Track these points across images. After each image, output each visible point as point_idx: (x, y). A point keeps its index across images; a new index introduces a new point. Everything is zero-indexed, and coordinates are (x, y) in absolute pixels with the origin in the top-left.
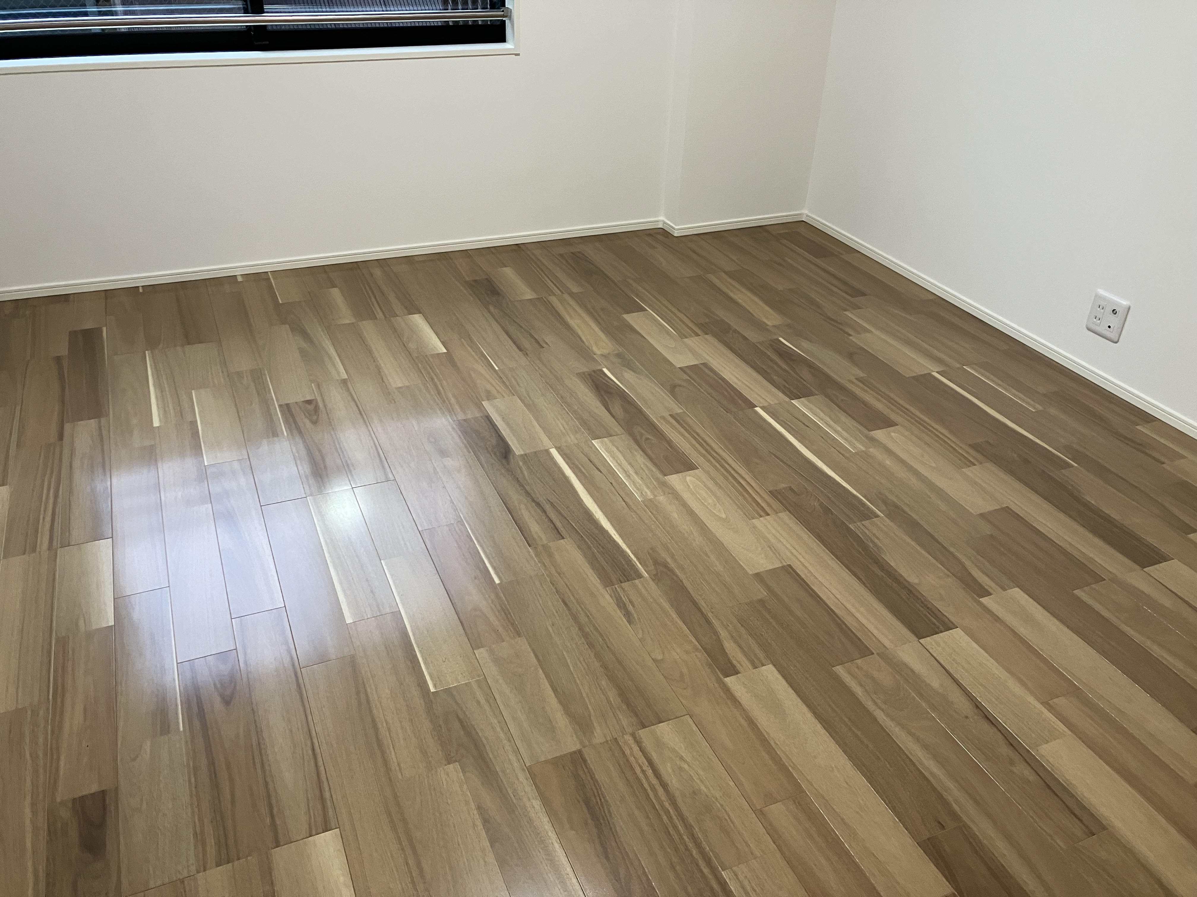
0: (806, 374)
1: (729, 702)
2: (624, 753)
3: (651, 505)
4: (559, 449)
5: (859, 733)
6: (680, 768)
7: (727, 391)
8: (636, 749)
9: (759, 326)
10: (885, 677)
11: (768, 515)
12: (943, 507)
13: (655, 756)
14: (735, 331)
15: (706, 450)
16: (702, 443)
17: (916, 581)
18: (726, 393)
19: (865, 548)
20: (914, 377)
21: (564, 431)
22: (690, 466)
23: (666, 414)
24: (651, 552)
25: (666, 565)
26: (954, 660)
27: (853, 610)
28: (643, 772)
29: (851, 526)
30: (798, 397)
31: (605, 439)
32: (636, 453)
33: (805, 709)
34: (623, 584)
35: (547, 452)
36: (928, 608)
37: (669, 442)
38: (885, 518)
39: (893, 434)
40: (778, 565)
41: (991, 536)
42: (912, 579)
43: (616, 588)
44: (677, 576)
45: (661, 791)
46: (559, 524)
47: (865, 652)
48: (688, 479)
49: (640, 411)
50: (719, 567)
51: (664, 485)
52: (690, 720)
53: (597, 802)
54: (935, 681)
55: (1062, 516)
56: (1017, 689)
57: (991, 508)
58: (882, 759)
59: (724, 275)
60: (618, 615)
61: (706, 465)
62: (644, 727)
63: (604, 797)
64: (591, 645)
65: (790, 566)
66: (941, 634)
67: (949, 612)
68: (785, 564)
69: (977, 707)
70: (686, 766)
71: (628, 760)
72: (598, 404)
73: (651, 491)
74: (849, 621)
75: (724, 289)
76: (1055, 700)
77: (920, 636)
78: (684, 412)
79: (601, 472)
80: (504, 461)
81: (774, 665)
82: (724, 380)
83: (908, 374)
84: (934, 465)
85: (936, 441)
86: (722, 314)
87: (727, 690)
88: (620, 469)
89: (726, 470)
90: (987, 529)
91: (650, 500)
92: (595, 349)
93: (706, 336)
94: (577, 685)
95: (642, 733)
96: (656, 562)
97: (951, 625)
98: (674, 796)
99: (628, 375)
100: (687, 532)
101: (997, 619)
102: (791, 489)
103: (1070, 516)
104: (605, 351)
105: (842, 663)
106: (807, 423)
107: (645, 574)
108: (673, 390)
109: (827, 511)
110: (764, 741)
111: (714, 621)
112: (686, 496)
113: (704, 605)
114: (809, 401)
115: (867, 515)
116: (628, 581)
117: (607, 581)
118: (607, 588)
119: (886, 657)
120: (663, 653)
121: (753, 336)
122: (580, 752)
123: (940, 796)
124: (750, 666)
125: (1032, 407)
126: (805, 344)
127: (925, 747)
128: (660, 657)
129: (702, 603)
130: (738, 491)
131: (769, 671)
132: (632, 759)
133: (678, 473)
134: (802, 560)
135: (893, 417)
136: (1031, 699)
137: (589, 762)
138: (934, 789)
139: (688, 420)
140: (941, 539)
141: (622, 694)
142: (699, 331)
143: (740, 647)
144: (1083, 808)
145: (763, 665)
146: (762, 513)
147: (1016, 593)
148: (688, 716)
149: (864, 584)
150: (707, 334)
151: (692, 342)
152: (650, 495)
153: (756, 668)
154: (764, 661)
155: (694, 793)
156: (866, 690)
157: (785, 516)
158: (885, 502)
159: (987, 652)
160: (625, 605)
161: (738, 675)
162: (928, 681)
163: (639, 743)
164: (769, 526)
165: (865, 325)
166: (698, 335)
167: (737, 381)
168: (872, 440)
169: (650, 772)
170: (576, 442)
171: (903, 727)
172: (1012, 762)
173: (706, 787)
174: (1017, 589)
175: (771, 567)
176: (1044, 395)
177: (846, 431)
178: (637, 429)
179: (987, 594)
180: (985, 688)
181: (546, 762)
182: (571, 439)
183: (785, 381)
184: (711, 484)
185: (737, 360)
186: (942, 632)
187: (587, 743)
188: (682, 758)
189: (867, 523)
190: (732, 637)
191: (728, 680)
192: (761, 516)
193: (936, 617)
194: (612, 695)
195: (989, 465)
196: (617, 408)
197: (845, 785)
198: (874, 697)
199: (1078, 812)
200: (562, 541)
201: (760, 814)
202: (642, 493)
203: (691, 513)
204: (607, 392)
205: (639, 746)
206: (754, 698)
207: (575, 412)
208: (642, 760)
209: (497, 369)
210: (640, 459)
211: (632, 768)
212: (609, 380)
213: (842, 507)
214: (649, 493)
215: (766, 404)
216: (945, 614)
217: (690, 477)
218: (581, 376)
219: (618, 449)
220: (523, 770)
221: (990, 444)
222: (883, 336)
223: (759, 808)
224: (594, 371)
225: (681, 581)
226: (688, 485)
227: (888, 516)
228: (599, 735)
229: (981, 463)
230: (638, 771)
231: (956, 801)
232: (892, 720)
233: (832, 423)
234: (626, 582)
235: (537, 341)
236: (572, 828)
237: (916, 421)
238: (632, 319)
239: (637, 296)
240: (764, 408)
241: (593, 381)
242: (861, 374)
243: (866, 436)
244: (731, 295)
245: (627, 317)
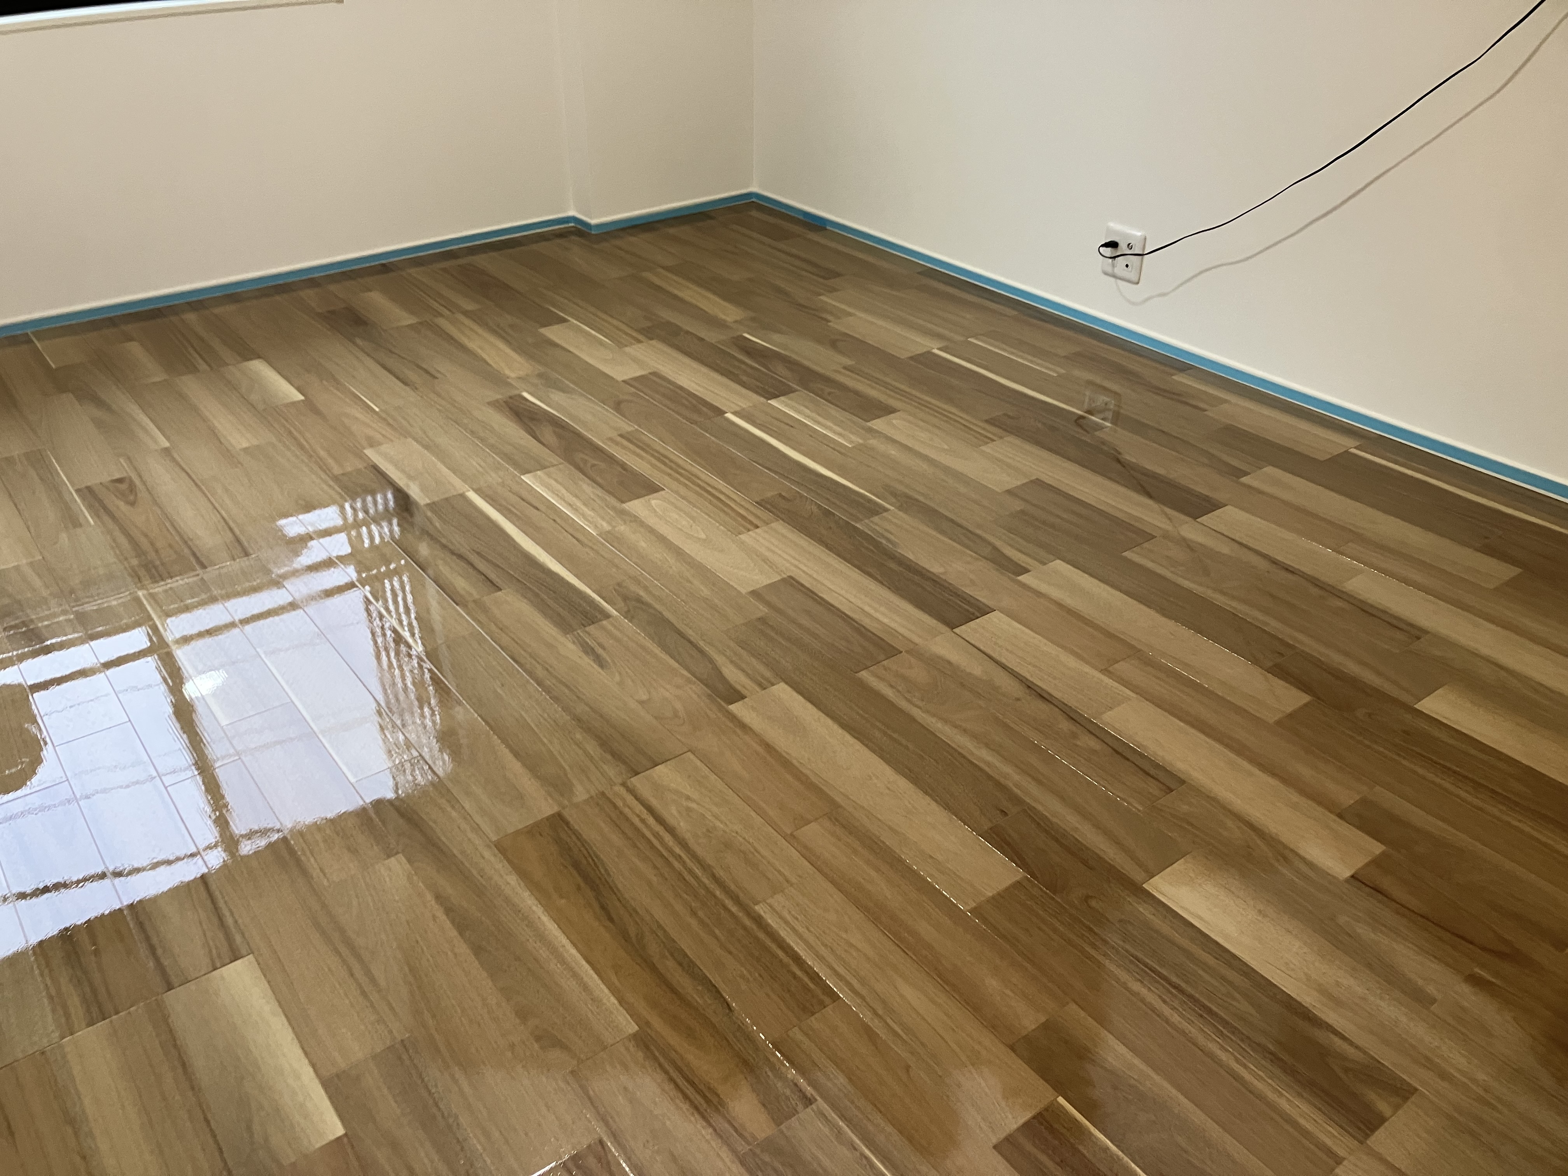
0: (781, 370)
1: (738, 730)
2: (615, 806)
3: (612, 537)
4: (478, 491)
5: (895, 736)
6: (689, 810)
7: (687, 400)
8: (630, 799)
9: (717, 323)
10: (918, 673)
11: (757, 527)
12: (963, 489)
13: (654, 803)
14: (687, 332)
15: (671, 468)
16: (666, 462)
17: (941, 570)
18: (686, 403)
19: (877, 545)
20: (911, 358)
21: (481, 469)
22: (652, 489)
23: (614, 434)
24: (617, 588)
25: (639, 600)
26: (996, 644)
27: (872, 612)
28: (643, 821)
29: (858, 525)
30: (775, 396)
31: (539, 473)
32: (580, 483)
33: (829, 722)
34: (587, 629)
35: (462, 496)
36: (959, 595)
37: (623, 466)
38: (896, 510)
39: (894, 421)
40: (776, 578)
41: (1022, 512)
42: (936, 569)
43: (578, 633)
44: (655, 609)
45: (668, 838)
46: (493, 576)
47: (892, 652)
48: (653, 502)
49: (579, 435)
50: (705, 592)
51: (622, 514)
52: (692, 756)
53: (589, 863)
54: (976, 667)
55: (1099, 479)
56: (1072, 662)
57: (1019, 483)
58: (926, 757)
59: (662, 271)
60: (586, 662)
61: (675, 485)
62: (637, 774)
63: (597, 856)
64: (557, 699)
65: (791, 577)
66: (977, 620)
67: (983, 597)
68: (785, 576)
69: (1029, 687)
70: (693, 805)
71: (621, 813)
72: (523, 433)
73: (609, 523)
74: (866, 622)
75: (666, 286)
76: (1116, 666)
77: (952, 626)
78: (637, 430)
79: (537, 509)
80: (405, 514)
81: (786, 683)
82: (681, 388)
83: (904, 355)
84: (946, 447)
85: (946, 421)
86: (667, 315)
87: (733, 718)
88: (563, 503)
89: (699, 486)
90: (1018, 505)
91: (609, 532)
92: (507, 372)
93: (651, 342)
94: (544, 744)
95: (635, 781)
96: (625, 598)
97: (987, 610)
98: (684, 839)
99: (557, 397)
100: (660, 561)
101: (1039, 594)
102: (780, 495)
103: (1110, 479)
104: (523, 374)
105: (867, 668)
106: (791, 422)
107: (615, 613)
108: (618, 406)
109: (827, 513)
110: (785, 763)
111: (707, 648)
112: (652, 521)
113: (693, 634)
114: (790, 399)
115: (874, 510)
116: (593, 623)
117: (566, 627)
118: (568, 636)
119: (915, 652)
120: (649, 693)
121: (712, 336)
122: (559, 816)
123: (998, 784)
124: (758, 689)
125: (1051, 370)
126: (776, 337)
127: (974, 736)
128: (645, 697)
129: (690, 633)
130: (716, 507)
131: (781, 690)
132: (626, 810)
133: (638, 498)
134: (805, 569)
135: (892, 403)
136: (1087, 669)
137: (572, 822)
138: (990, 777)
139: (643, 437)
140: (965, 523)
141: (604, 743)
142: (641, 337)
143: (743, 671)
144: (1157, 766)
145: (773, 685)
146: (749, 526)
147: (1059, 565)
148: (689, 753)
149: (882, 583)
150: (652, 339)
151: (634, 350)
152: (606, 526)
153: (765, 689)
154: (773, 680)
155: (708, 831)
156: (898, 691)
157: (780, 527)
158: (894, 494)
159: (1032, 630)
160: (593, 649)
161: (746, 700)
162: (968, 670)
163: (632, 791)
164: (761, 539)
165: (843, 307)
166: (639, 341)
167: (698, 388)
168: (870, 430)
169: (651, 821)
170: (500, 480)
171: (946, 721)
172: (1074, 736)
173: (722, 822)
174: (1058, 561)
175: (769, 582)
176: (1065, 357)
177: (839, 426)
178: (579, 456)
179: (1026, 571)
180: (1035, 666)
181: (518, 833)
182: (493, 478)
183: (757, 380)
184: (683, 504)
185: (695, 365)
186: (978, 618)
187: (566, 803)
188: (688, 798)
189: (876, 519)
190: (732, 662)
191: (733, 708)
192: (749, 530)
193: (969, 603)
194: (592, 747)
195: (1011, 439)
196: (548, 434)
197: (887, 791)
198: (907, 695)
199: (1152, 772)
200: (499, 593)
201: (791, 838)
202: (596, 526)
203: (662, 539)
204: (532, 419)
205: (632, 795)
206: (766, 721)
207: (492, 447)
208: (639, 808)
209: (377, 409)
210: (588, 488)
211: (627, 819)
212: (532, 405)
213: (845, 506)
214: (605, 524)
215: (738, 409)
216: (977, 598)
217: (655, 501)
218: (494, 404)
219: (556, 480)
220: (489, 846)
221: (1009, 417)
222: (870, 318)
223: (788, 832)
224: (511, 397)
225: (660, 613)
226: (654, 510)
227: (900, 508)
228: (581, 793)
229: (1001, 438)
230: (636, 821)
231: (1016, 785)
232: (933, 716)
233: (820, 419)
234: (590, 625)
235: (427, 372)
236: (561, 897)
237: (920, 404)
238: (552, 333)
239: (554, 306)
240: (735, 413)
241: (510, 408)
242: (849, 362)
243: (863, 428)
244: (676, 292)
245: (543, 331)
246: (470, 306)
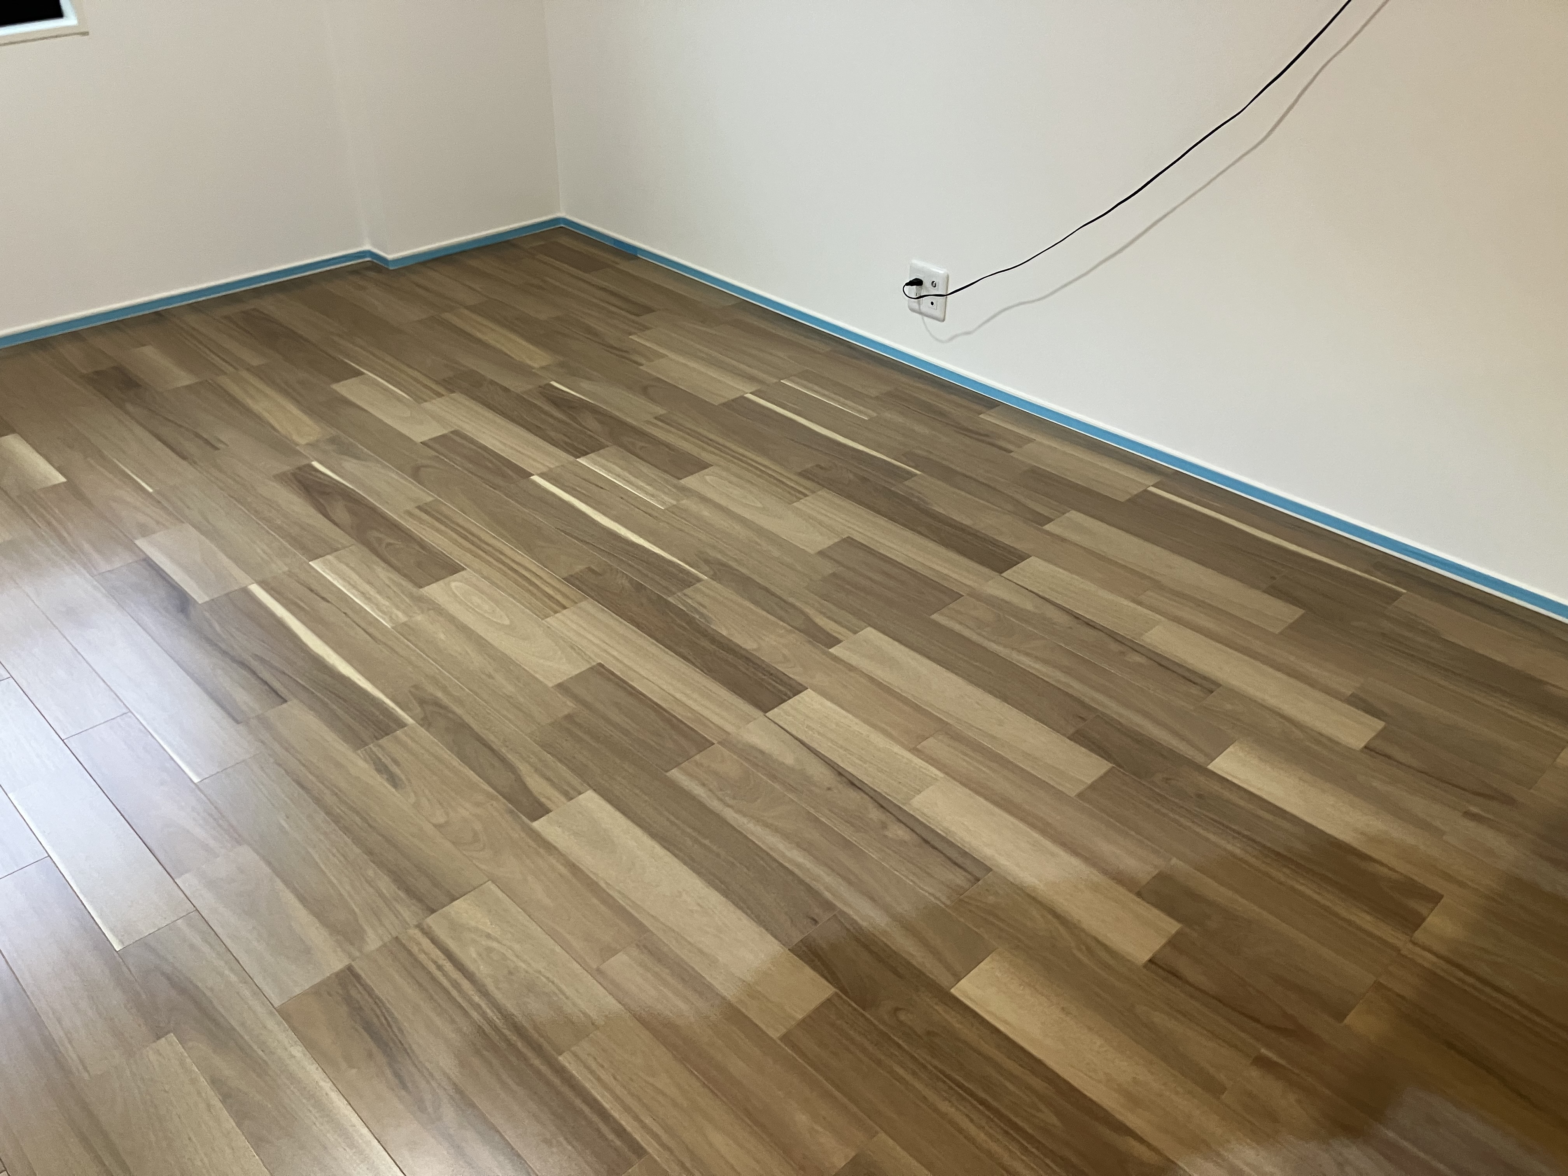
0: (591, 423)
1: (542, 851)
2: (410, 953)
3: (407, 630)
4: (264, 584)
5: (706, 842)
6: (489, 950)
7: (491, 462)
8: (426, 943)
9: (521, 370)
10: (731, 768)
11: (565, 608)
12: (774, 552)
13: (452, 945)
14: (492, 382)
15: (473, 543)
16: (466, 535)
17: (754, 646)
18: (490, 465)
19: (690, 621)
20: (724, 404)
21: (265, 556)
22: (453, 569)
23: (411, 506)
24: (412, 690)
25: (437, 704)
26: (808, 727)
27: (684, 699)
28: (440, 968)
29: (670, 599)
30: (584, 454)
31: (329, 557)
32: (375, 567)
33: (639, 832)
34: (381, 742)
35: (245, 591)
36: (772, 674)
37: (422, 545)
38: (709, 580)
39: (707, 478)
40: (584, 667)
41: (834, 575)
42: (749, 645)
43: (371, 748)
44: (454, 713)
45: (466, 985)
46: (277, 685)
47: (704, 744)
48: (453, 584)
49: (373, 510)
50: (510, 689)
51: (420, 600)
52: (493, 887)
53: (382, 1024)
54: (788, 756)
57: (831, 543)
58: (738, 865)
59: (466, 312)
60: (379, 782)
61: (477, 564)
62: (433, 911)
63: (391, 1014)
64: (346, 830)
65: (600, 665)
66: (789, 701)
67: (796, 673)
68: (594, 664)
69: (840, 774)
70: (495, 945)
71: (416, 959)
72: (312, 511)
73: (404, 612)
74: (678, 711)
75: (468, 329)
76: (924, 743)
77: (768, 709)
78: (436, 500)
79: (328, 601)
80: (181, 616)
81: (595, 790)
82: (485, 448)
83: (716, 401)
84: (760, 505)
85: (760, 476)
86: (470, 362)
87: (536, 836)
88: (356, 593)
89: (503, 563)
90: (830, 568)
91: (405, 624)
92: (295, 438)
93: (452, 395)
94: (333, 885)
95: (431, 921)
96: (422, 702)
97: (800, 688)
98: (484, 986)
99: (350, 465)
100: (460, 654)
101: (852, 669)
102: (590, 569)
103: (919, 533)
104: (312, 439)
105: (677, 765)
106: (601, 484)
107: (410, 721)
108: (416, 473)
109: (639, 587)
110: (592, 886)
111: (511, 757)
112: (454, 608)
113: (495, 740)
114: (600, 456)
115: (687, 581)
116: (387, 734)
117: (357, 742)
118: (359, 752)
119: (729, 743)
120: (447, 814)
121: (518, 385)
122: (350, 968)
124: (563, 799)
125: (863, 414)
126: (585, 385)
127: (786, 836)
128: (442, 820)
129: (491, 738)
130: (522, 587)
131: (590, 800)
132: (422, 957)
133: (437, 580)
134: (615, 654)
135: (705, 456)
137: (363, 975)
138: (801, 881)
139: (444, 509)
140: (779, 592)
141: (398, 878)
142: (441, 390)
143: (548, 779)
144: (964, 854)
145: (580, 793)
146: (557, 608)
147: (870, 633)
148: (490, 882)
149: (696, 664)
150: (453, 392)
151: (435, 406)
152: (402, 618)
153: (572, 799)
154: (580, 788)
155: (510, 973)
156: (709, 789)
157: (590, 605)
158: (707, 561)
159: (844, 709)
160: (386, 767)
161: (550, 814)
162: (781, 759)
163: (427, 933)
164: (568, 622)
165: (655, 347)
166: (440, 395)
167: (503, 447)
168: (684, 489)
169: (448, 966)
170: (286, 569)
171: (757, 820)
172: (884, 826)
173: (524, 961)
174: (870, 629)
175: (578, 672)
176: (876, 397)
177: (651, 485)
178: (373, 535)
179: (837, 642)
181: (304, 994)
182: (279, 567)
183: (565, 435)
184: (484, 584)
185: (499, 420)
186: (790, 698)
187: (358, 954)
188: (489, 936)
189: (688, 591)
190: (536, 770)
191: (536, 825)
192: (556, 612)
193: (781, 681)
194: (385, 884)
195: (823, 492)
196: (340, 511)
197: (698, 908)
198: (720, 794)
199: (959, 860)
200: (285, 705)
201: (599, 974)
202: (391, 617)
203: (464, 629)
204: (323, 493)
205: (429, 938)
206: (572, 837)
207: (278, 529)
208: (437, 954)
209: (151, 490)
210: (383, 573)
211: (424, 968)
212: (322, 477)
213: (656, 578)
214: (400, 614)
215: (545, 470)
216: (791, 675)
217: (455, 583)
218: (281, 478)
219: (347, 565)
220: (271, 1014)
221: (821, 467)
222: (682, 359)
223: (595, 967)
224: (300, 468)
225: (461, 718)
226: (454, 593)
227: (713, 577)
228: (373, 942)
229: (813, 492)
230: (432, 968)
231: (827, 888)
232: (745, 815)
233: (632, 479)
234: (383, 737)
235: (207, 442)
236: (352, 1066)
237: (733, 457)
238: (345, 388)
239: (348, 356)
240: (542, 475)
241: (299, 482)
242: (660, 411)
243: (675, 486)
244: (479, 335)
245: (336, 387)
246: (256, 361)
